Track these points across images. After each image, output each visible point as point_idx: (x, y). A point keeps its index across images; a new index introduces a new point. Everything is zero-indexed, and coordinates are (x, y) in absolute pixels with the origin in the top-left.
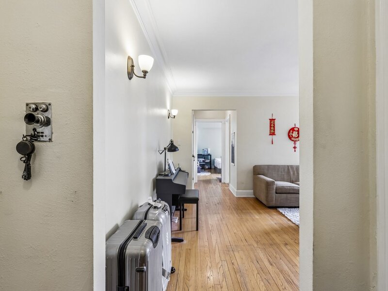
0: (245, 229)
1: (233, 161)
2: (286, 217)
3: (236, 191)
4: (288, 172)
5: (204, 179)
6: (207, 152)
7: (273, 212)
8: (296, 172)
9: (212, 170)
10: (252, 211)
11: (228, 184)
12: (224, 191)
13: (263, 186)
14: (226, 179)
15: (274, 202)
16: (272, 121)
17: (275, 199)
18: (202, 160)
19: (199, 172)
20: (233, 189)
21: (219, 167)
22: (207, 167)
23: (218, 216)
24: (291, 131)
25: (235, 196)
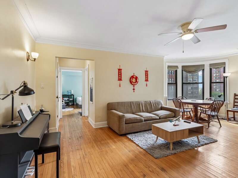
0: (107, 165)
1: (91, 100)
2: (135, 143)
3: (94, 123)
4: (131, 107)
5: (68, 114)
6: (71, 93)
7: (123, 138)
8: (135, 106)
9: (75, 106)
10: (109, 141)
11: (88, 117)
12: (84, 123)
13: (116, 119)
14: (86, 113)
15: (124, 131)
16: (120, 70)
17: (125, 128)
18: (66, 99)
19: (63, 108)
20: (92, 121)
21: (80, 103)
22: (71, 104)
23: (81, 153)
24: (132, 78)
25: (94, 127)
